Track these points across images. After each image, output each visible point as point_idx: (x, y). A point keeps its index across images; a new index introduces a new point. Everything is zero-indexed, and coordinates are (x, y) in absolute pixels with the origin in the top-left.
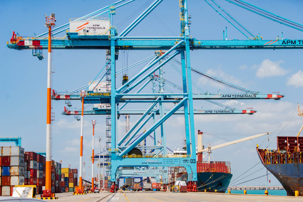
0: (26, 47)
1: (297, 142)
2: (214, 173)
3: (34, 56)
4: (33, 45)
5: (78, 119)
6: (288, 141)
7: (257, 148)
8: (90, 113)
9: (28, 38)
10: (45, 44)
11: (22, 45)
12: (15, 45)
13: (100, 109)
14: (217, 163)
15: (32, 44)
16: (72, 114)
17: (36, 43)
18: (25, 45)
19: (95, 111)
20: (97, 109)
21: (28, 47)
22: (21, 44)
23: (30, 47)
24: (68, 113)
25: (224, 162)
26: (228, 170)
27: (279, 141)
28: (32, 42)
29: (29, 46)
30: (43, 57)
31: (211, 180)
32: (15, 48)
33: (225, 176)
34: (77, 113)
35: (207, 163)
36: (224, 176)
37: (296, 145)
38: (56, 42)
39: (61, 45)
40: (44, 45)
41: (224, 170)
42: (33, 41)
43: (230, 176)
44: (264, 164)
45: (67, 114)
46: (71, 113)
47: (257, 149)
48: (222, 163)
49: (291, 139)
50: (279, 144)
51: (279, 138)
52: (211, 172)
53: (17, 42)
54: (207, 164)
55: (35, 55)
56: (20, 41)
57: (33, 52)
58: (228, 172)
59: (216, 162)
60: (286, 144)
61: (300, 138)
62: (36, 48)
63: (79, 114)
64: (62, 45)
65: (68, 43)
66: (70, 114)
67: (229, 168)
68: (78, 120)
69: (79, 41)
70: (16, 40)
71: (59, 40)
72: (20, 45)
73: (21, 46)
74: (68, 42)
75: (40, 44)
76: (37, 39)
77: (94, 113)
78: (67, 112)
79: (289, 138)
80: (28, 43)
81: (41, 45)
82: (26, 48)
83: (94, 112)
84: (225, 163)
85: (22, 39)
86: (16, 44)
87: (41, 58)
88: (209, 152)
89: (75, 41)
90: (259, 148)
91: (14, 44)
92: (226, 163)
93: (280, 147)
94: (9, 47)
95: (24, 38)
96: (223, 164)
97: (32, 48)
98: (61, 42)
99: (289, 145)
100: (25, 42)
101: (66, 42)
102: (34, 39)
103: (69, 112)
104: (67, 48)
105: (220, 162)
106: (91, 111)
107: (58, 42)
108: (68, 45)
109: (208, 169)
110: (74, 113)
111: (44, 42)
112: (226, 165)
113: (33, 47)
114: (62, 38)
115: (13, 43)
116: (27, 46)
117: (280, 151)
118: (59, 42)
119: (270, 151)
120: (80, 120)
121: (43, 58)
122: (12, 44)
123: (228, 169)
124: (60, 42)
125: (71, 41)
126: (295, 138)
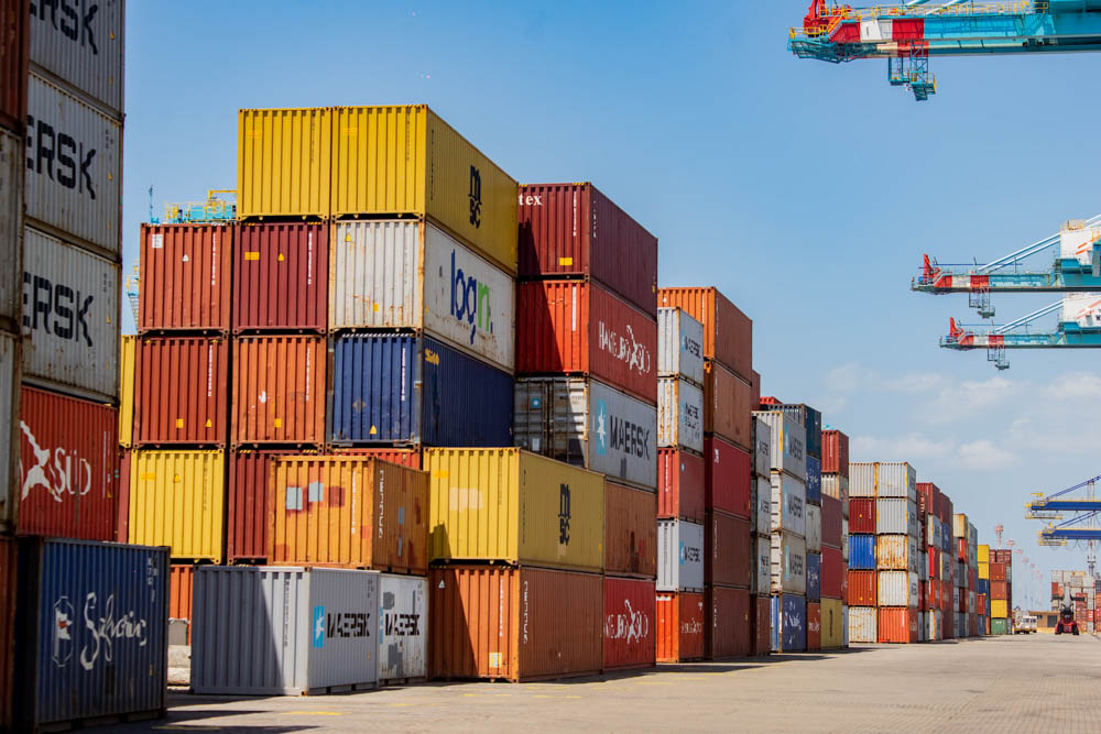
0: (865, 49)
3: (895, 83)
4: (894, 40)
5: (1002, 364)
8: (1045, 343)
9: (873, 13)
10: (943, 32)
11: (851, 41)
12: (822, 41)
13: (1086, 326)
15: (890, 36)
16: (980, 347)
17: (908, 30)
18: (864, 38)
19: (1067, 333)
20: (1073, 328)
21: (871, 50)
22: (848, 37)
23: (879, 47)
24: (966, 343)
28: (889, 27)
29: (875, 44)
30: (932, 87)
32: (821, 54)
34: (999, 343)
38: (989, 24)
39: (1010, 34)
40: (938, 36)
42: (895, 22)
45: (961, 347)
46: (976, 341)
53: (833, 28)
55: (899, 80)
56: (845, 26)
57: (890, 69)
62: (901, 54)
63: (1006, 347)
64: (1015, 34)
65: (1038, 27)
66: (971, 347)
68: (1001, 368)
69: (1085, 14)
70: (827, 22)
71: (1002, 15)
72: (841, 39)
73: (845, 45)
74: (1038, 22)
75: (922, 33)
76: (910, 14)
77: (1061, 342)
78: (960, 339)
80: (873, 31)
81: (926, 36)
82: (864, 55)
83: (1061, 337)
85: (853, 13)
86: (828, 36)
87: (922, 92)
89: (1069, 19)
91: (817, 36)
94: (796, 51)
95: (861, 14)
97: (889, 53)
98: (1011, 23)
100: (864, 26)
101: (1028, 22)
102: (898, 16)
103: (967, 338)
104: (1032, 46)
106: (1049, 333)
107: (995, 24)
108: (1040, 33)
110: (987, 343)
111: (940, 26)
113: (895, 46)
114: (1015, 6)
115: (815, 33)
116: (870, 44)
118: (999, 24)
120: (1007, 367)
121: (934, 93)
122: (810, 36)
124: (1005, 24)
125: (1050, 16)
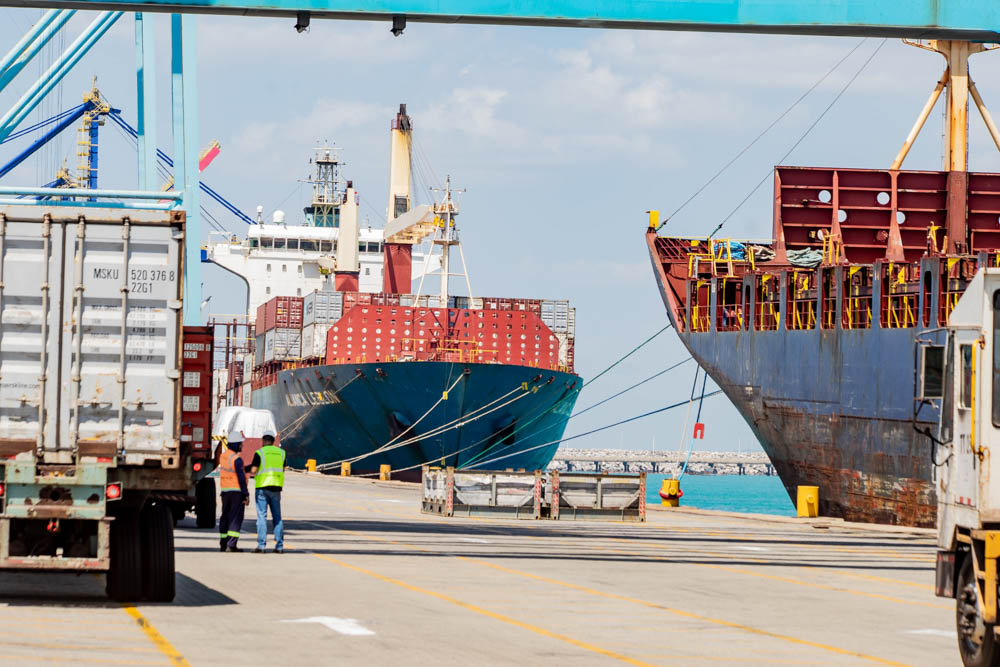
1: (889, 205)
2: (467, 365)
6: (840, 191)
7: (651, 230)
14: (494, 306)
25: (538, 302)
26: (556, 351)
27: (785, 195)
31: (449, 411)
33: (535, 389)
35: (432, 303)
36: (525, 385)
37: (886, 216)
41: (530, 350)
43: (565, 386)
44: (679, 325)
47: (653, 237)
48: (522, 307)
49: (859, 184)
50: (783, 209)
51: (785, 174)
52: (449, 358)
54: (432, 310)
58: (556, 362)
59: (485, 300)
60: (826, 215)
61: (905, 178)
67: (562, 338)
79: (845, 175)
84: (539, 310)
88: (447, 239)
90: (663, 234)
92: (544, 307)
93: (786, 229)
96: (529, 311)
99: (840, 216)
105: (512, 301)
109: (434, 345)
112: (547, 322)
117: (790, 252)
119: (725, 251)
123: (557, 343)
126: (882, 179)
